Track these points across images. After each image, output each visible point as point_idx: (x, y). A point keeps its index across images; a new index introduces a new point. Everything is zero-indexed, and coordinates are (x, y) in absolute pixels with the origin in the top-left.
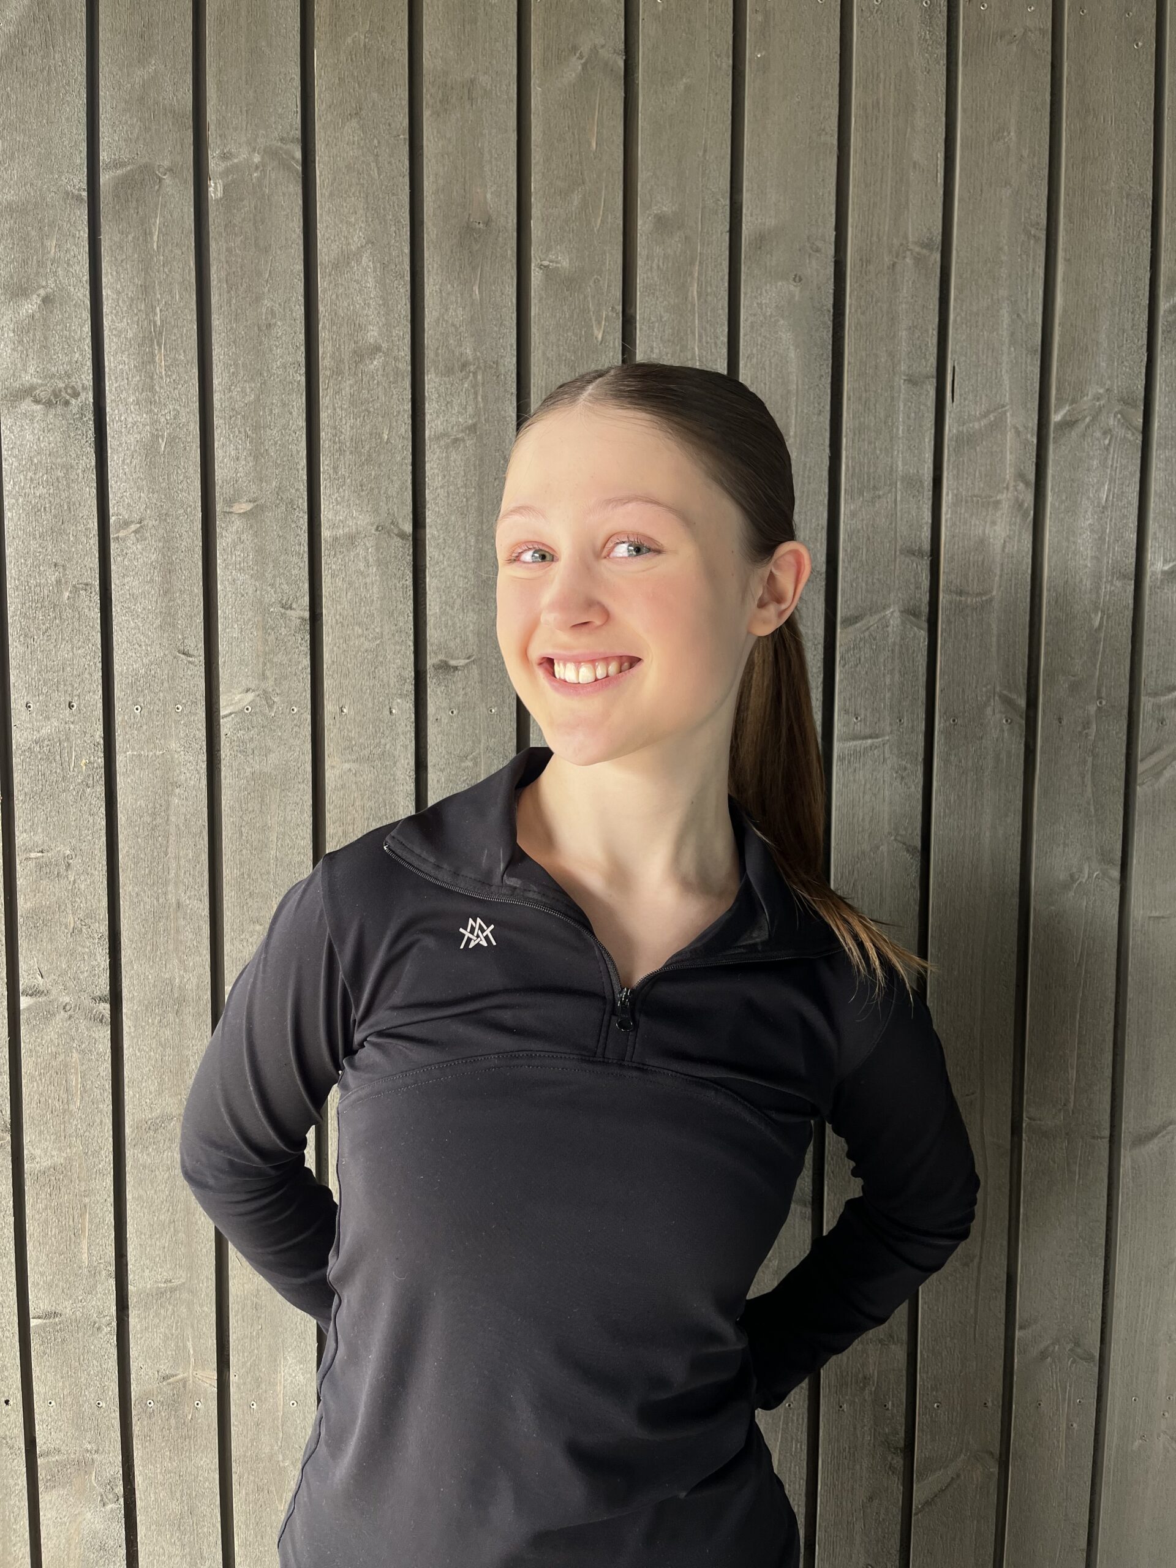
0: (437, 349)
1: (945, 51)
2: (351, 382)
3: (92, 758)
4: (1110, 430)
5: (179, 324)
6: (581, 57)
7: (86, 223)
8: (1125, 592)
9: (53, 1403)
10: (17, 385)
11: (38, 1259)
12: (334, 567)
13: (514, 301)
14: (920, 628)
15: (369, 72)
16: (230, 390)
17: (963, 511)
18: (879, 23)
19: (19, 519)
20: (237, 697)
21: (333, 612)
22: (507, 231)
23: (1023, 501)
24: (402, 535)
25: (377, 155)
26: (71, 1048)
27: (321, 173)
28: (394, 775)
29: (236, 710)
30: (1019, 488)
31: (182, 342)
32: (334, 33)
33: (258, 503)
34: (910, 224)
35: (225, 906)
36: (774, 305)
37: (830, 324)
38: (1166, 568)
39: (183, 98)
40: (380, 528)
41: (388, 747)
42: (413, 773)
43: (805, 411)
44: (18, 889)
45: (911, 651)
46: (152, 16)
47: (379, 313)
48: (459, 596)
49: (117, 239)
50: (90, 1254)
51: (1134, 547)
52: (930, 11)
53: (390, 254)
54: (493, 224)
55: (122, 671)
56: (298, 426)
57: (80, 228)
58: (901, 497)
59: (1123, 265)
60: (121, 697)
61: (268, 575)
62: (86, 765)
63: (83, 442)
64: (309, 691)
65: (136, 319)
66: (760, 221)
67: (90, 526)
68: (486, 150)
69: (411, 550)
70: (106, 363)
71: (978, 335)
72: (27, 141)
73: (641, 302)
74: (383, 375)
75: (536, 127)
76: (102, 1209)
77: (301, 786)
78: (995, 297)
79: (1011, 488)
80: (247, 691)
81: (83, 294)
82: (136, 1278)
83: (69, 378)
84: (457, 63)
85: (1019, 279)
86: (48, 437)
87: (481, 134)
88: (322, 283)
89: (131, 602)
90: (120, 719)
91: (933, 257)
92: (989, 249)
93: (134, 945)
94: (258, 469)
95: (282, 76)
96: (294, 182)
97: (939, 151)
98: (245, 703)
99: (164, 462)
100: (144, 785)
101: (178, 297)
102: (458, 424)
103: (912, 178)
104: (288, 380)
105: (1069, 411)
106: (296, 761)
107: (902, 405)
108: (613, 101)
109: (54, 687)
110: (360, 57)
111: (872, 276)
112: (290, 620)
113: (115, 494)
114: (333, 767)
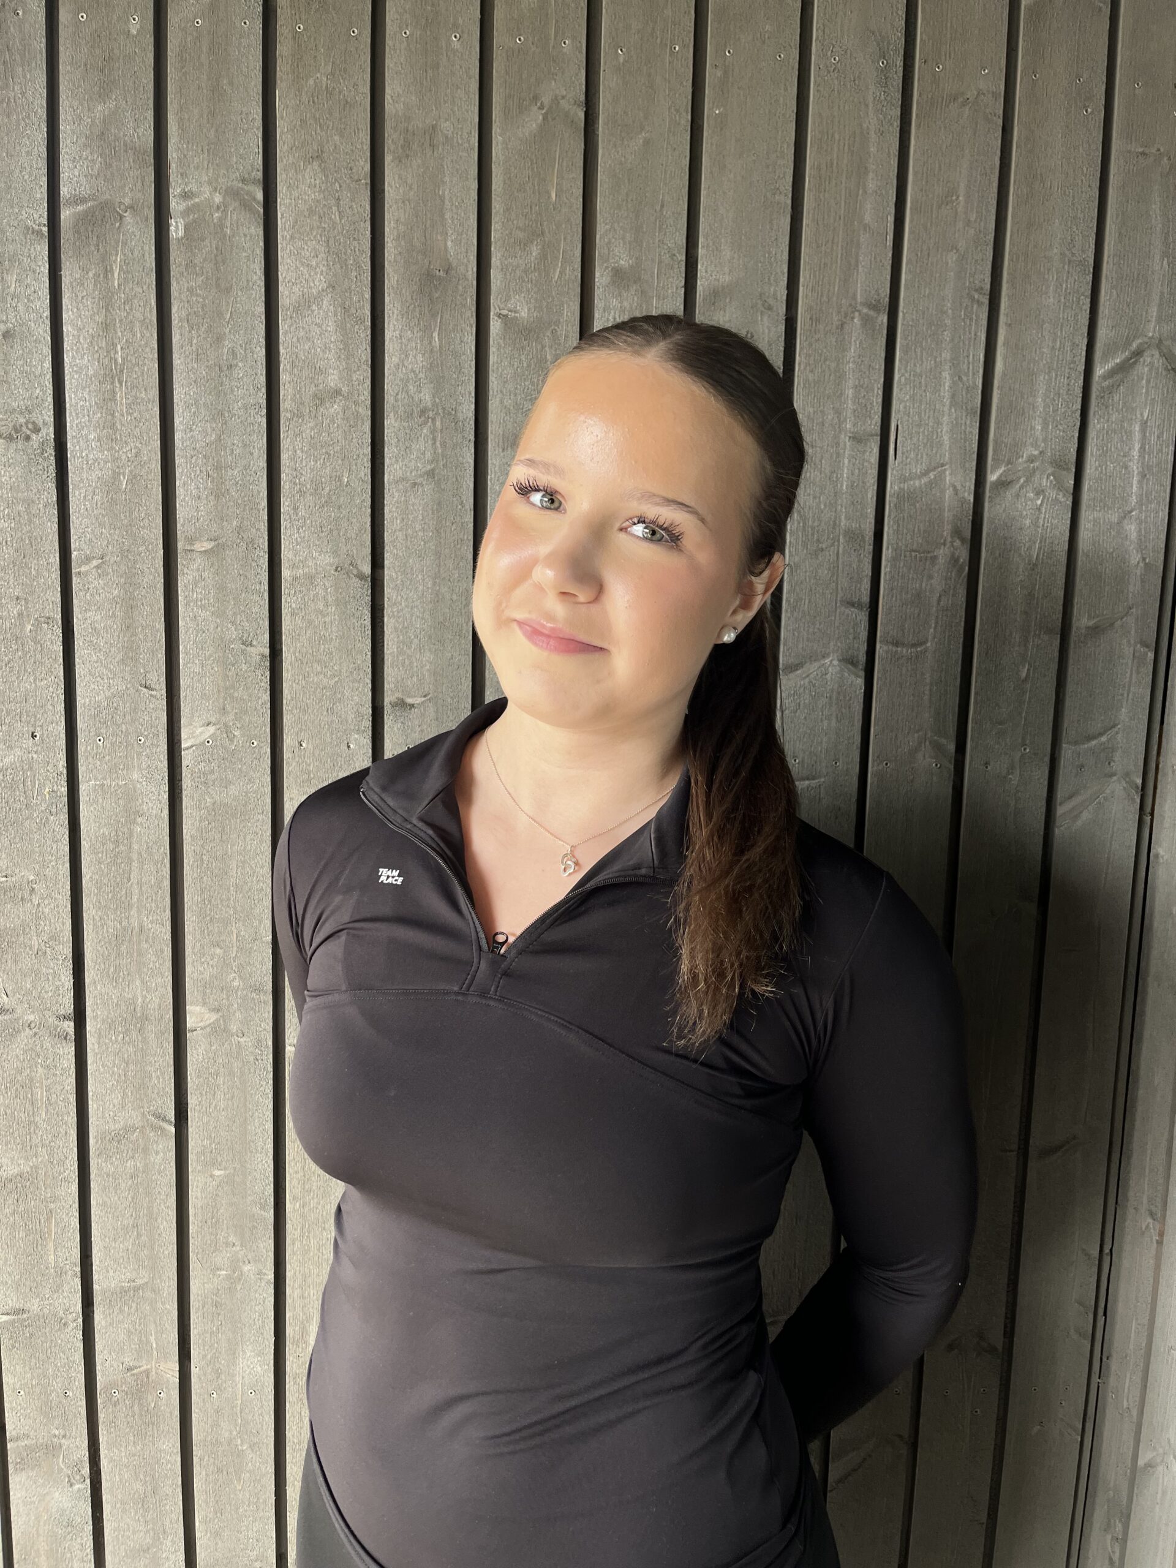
0: (397, 394)
1: (899, 112)
2: (311, 425)
3: (55, 787)
4: (1043, 491)
5: (141, 363)
6: (541, 108)
7: (46, 258)
8: (1052, 646)
9: (22, 1393)
11: (6, 1260)
12: (294, 605)
13: (473, 348)
14: (857, 676)
15: (331, 114)
16: (191, 430)
17: (902, 564)
18: (836, 82)
20: (200, 730)
21: (292, 650)
22: (467, 280)
23: (959, 557)
24: (361, 576)
25: (338, 199)
27: (282, 215)
29: (198, 742)
30: (955, 544)
31: (143, 380)
32: (296, 73)
33: (220, 541)
34: (859, 285)
35: (186, 930)
38: (1091, 623)
39: (144, 135)
40: (339, 569)
45: (848, 698)
46: (113, 50)
47: (340, 357)
48: (416, 636)
49: (78, 276)
50: (56, 1256)
51: (1061, 602)
52: (885, 73)
53: (351, 299)
54: (453, 272)
55: (84, 704)
56: (259, 466)
57: (40, 263)
58: (844, 551)
59: (1062, 331)
60: (84, 728)
61: (229, 613)
62: (49, 793)
63: (44, 477)
64: (269, 726)
65: (96, 356)
66: (714, 277)
67: (52, 560)
68: (447, 198)
69: (370, 591)
70: (68, 400)
71: (921, 395)
74: (343, 419)
75: (496, 176)
76: (68, 1214)
77: (260, 817)
78: (938, 360)
79: (948, 545)
80: (208, 724)
81: (43, 330)
82: (101, 1277)
83: (30, 412)
84: (419, 109)
85: (961, 344)
86: (9, 472)
87: (444, 183)
88: (283, 326)
89: (93, 636)
90: (83, 750)
91: (880, 319)
92: (934, 312)
93: (97, 967)
94: (219, 508)
95: (243, 116)
96: (256, 223)
97: (889, 213)
98: (208, 734)
99: (126, 500)
100: (107, 813)
101: (139, 335)
102: (417, 469)
103: (862, 240)
104: (249, 421)
105: (1005, 471)
106: (256, 792)
107: (846, 461)
108: (573, 152)
109: (17, 718)
110: (322, 99)
111: (821, 335)
112: (250, 656)
113: (77, 529)
114: (291, 799)
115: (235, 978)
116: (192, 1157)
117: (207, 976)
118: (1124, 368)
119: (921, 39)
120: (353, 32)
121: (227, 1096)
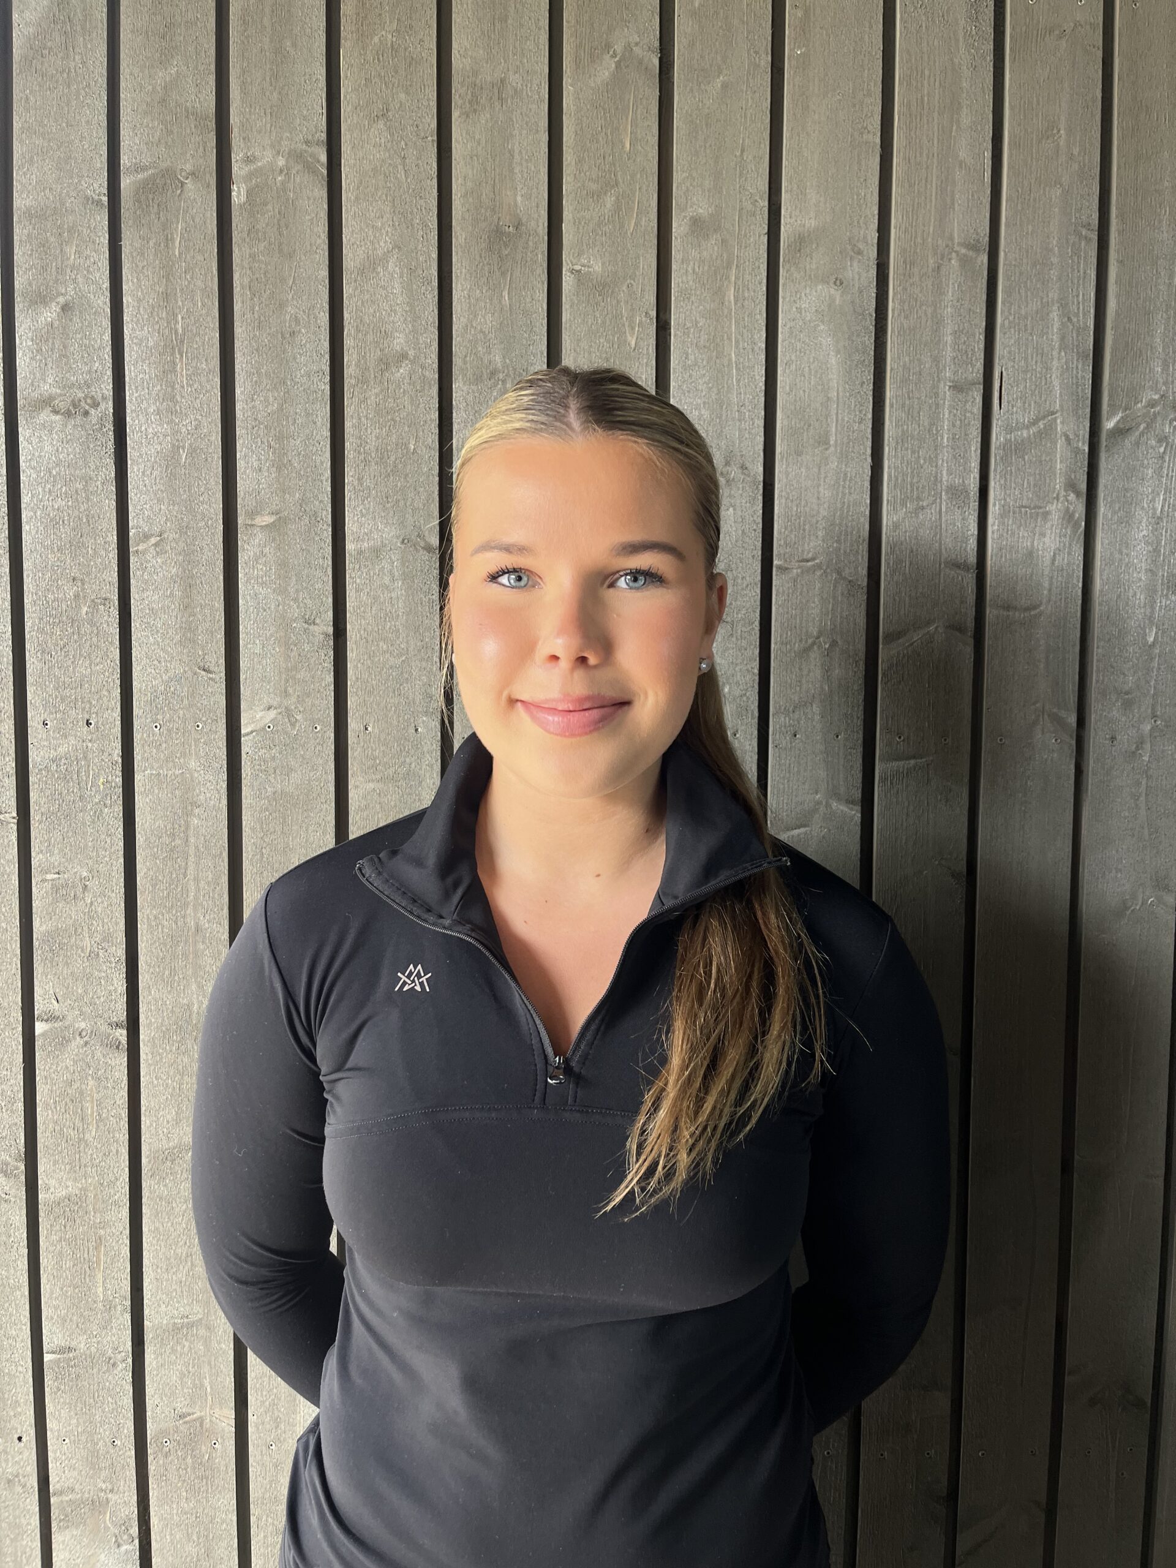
0: (466, 357)
1: (992, 47)
2: (377, 391)
4: (1166, 437)
5: (202, 332)
6: (614, 56)
7: (106, 228)
9: (67, 1441)
10: (35, 395)
11: (52, 1293)
12: (358, 581)
13: (545, 306)
14: (965, 644)
15: (396, 72)
16: (253, 400)
17: (1010, 523)
18: (924, 18)
19: (37, 532)
20: (260, 714)
21: (357, 627)
22: (537, 234)
23: (1074, 512)
24: (428, 549)
25: (404, 157)
26: (87, 1075)
27: (347, 176)
28: (419, 795)
29: (258, 727)
30: (1069, 498)
31: (204, 351)
32: (361, 32)
33: (282, 515)
34: (956, 224)
36: (814, 309)
37: (872, 328)
39: (206, 100)
40: (406, 541)
41: (413, 766)
43: (846, 419)
44: (34, 910)
45: (957, 668)
46: (174, 17)
47: (406, 319)
49: (137, 245)
50: (105, 1289)
52: (975, 7)
53: (417, 259)
54: (524, 227)
55: (141, 689)
56: (322, 436)
57: (100, 234)
58: (947, 508)
60: (141, 714)
61: (292, 590)
62: (103, 784)
63: (103, 453)
64: (332, 709)
65: (157, 327)
66: (799, 222)
67: (109, 539)
68: (517, 151)
69: (438, 564)
70: (127, 373)
71: (1027, 339)
72: (46, 144)
73: (676, 307)
74: (410, 384)
75: (568, 127)
76: (118, 1241)
77: (324, 807)
78: (1045, 300)
79: (1062, 499)
80: (269, 708)
81: (103, 302)
82: (153, 1312)
83: (89, 387)
84: (487, 63)
85: (1070, 282)
86: (67, 448)
87: (512, 135)
88: (347, 290)
89: (150, 617)
90: (139, 737)
91: (979, 259)
92: (1039, 251)
93: (151, 970)
95: (307, 77)
96: (320, 186)
97: (986, 149)
98: (267, 720)
99: (185, 473)
100: (163, 805)
101: (200, 304)
103: (957, 177)
104: (312, 389)
105: (1122, 417)
106: (319, 780)
107: (946, 412)
108: (648, 99)
109: (72, 705)
110: (388, 57)
111: (916, 279)
112: (313, 636)
113: (135, 506)
114: (357, 787)
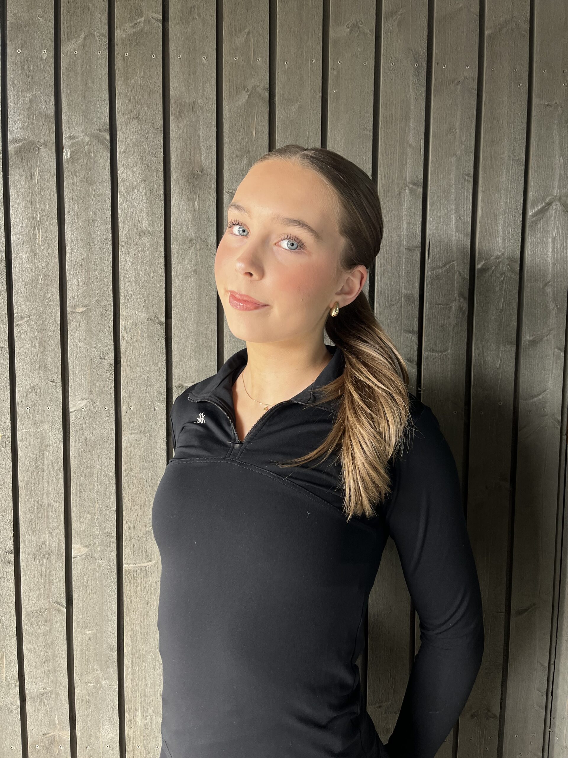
0: (177, 232)
1: (425, 90)
2: (134, 248)
3: (5, 433)
4: (504, 273)
5: (49, 220)
6: (247, 91)
7: (1, 170)
8: (512, 350)
12: (126, 338)
13: (215, 209)
14: (413, 368)
15: (143, 97)
16: (74, 252)
17: (434, 311)
18: (393, 75)
20: (79, 402)
21: (125, 361)
22: (211, 174)
23: (463, 307)
24: (160, 323)
25: (147, 138)
27: (119, 146)
28: (156, 440)
29: (78, 409)
30: (461, 300)
31: (50, 228)
32: (125, 77)
33: (89, 307)
34: (408, 173)
35: (72, 505)
38: (531, 338)
39: (50, 108)
40: (149, 320)
41: (153, 426)
42: (165, 440)
46: (34, 67)
47: (148, 214)
48: (188, 352)
49: (17, 178)
50: (6, 676)
51: (516, 329)
52: (417, 70)
53: (154, 186)
54: (205, 172)
55: (20, 390)
56: (108, 269)
58: (404, 305)
59: (510, 194)
60: (20, 403)
61: (94, 343)
62: (2, 436)
63: (1, 277)
64: (114, 399)
65: (26, 217)
67: (4, 318)
68: (201, 136)
69: (165, 330)
70: (12, 239)
71: (441, 227)
74: (150, 245)
75: (226, 125)
76: (12, 654)
77: (110, 446)
78: (449, 209)
79: (457, 301)
80: (83, 399)
82: (29, 687)
84: (187, 93)
85: (460, 201)
87: (199, 129)
88: (120, 200)
89: (25, 356)
90: (19, 414)
91: (419, 190)
92: (446, 186)
93: (26, 525)
94: (88, 290)
95: (99, 98)
96: (106, 151)
97: (422, 138)
98: (83, 405)
99: (41, 287)
100: (31, 446)
101: (48, 206)
102: (188, 269)
103: (408, 152)
104: (103, 247)
105: (484, 263)
106: (107, 433)
107: (404, 260)
108: (263, 113)
110: (139, 90)
111: (390, 198)
112: (105, 365)
113: (16, 303)
114: (126, 436)
115: (97, 529)
116: (75, 624)
117: (82, 529)
118: (543, 211)
119: (435, 52)
120: (153, 56)
121: (93, 592)
